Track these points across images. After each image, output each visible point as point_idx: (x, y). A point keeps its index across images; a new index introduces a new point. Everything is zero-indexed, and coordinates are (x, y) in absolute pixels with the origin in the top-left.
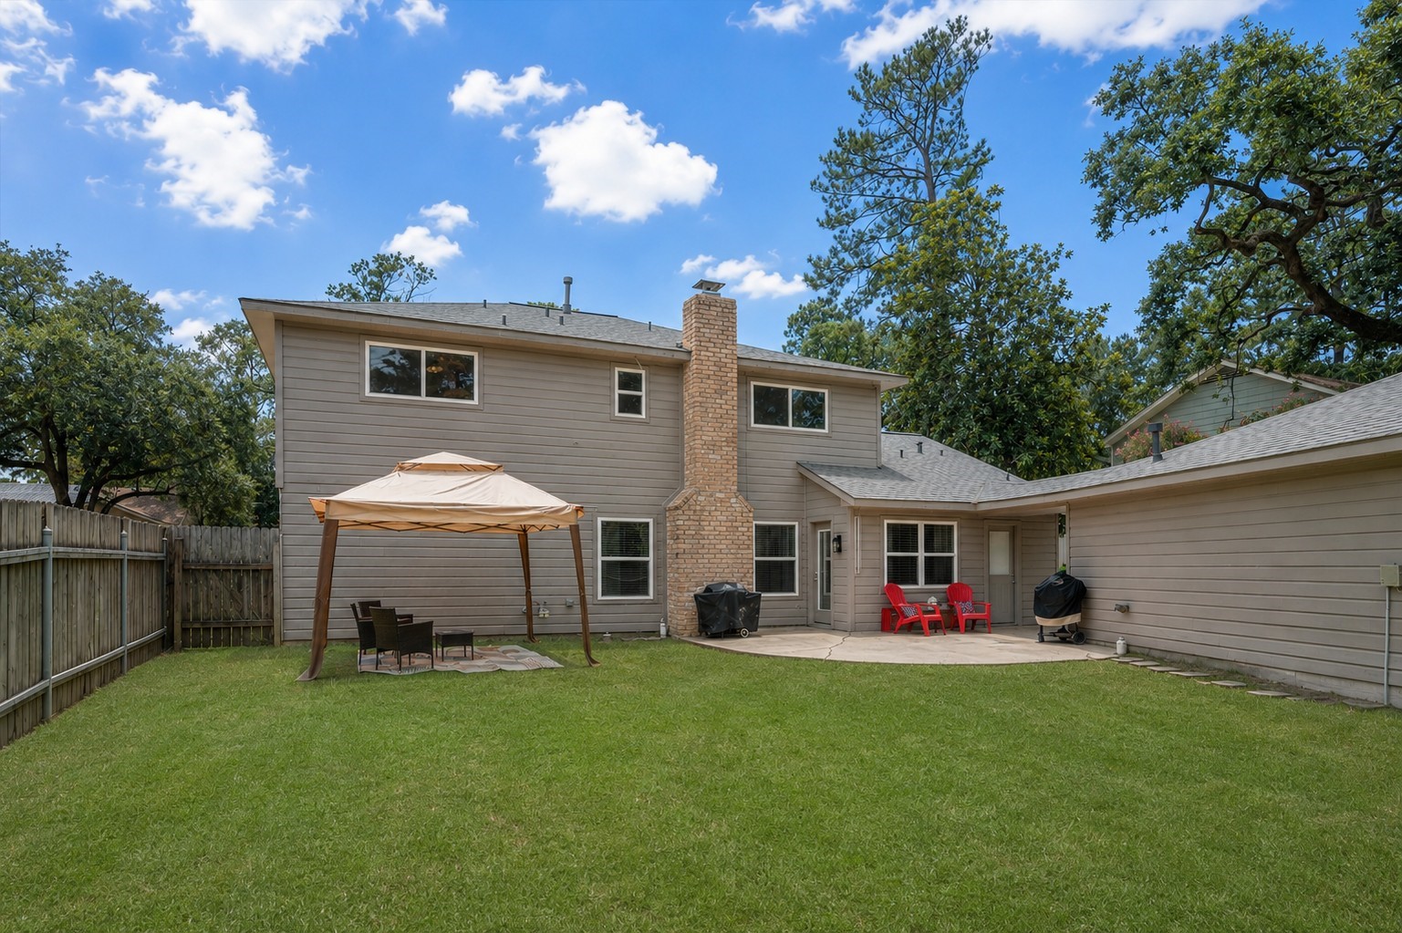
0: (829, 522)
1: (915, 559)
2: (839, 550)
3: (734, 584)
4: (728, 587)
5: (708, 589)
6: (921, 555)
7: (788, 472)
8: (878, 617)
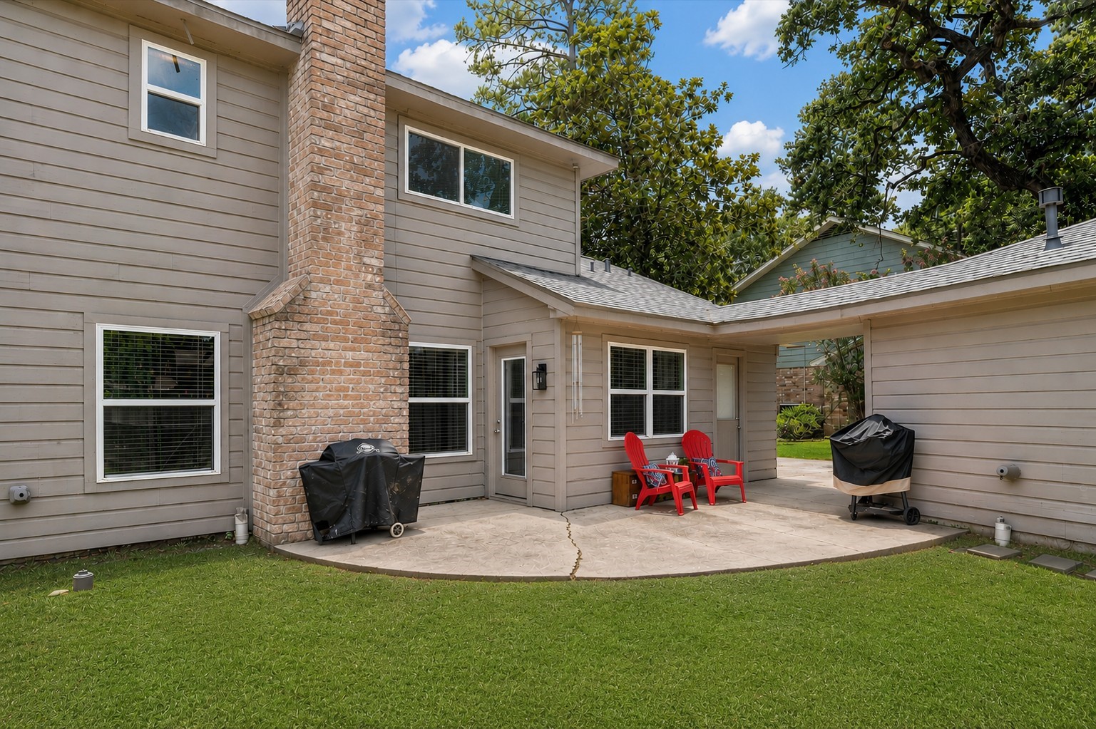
0: (524, 345)
1: (642, 398)
2: (543, 387)
3: (375, 442)
4: (368, 448)
5: (328, 455)
6: (649, 392)
7: (460, 271)
8: (605, 484)
